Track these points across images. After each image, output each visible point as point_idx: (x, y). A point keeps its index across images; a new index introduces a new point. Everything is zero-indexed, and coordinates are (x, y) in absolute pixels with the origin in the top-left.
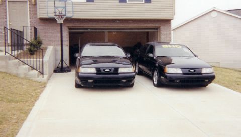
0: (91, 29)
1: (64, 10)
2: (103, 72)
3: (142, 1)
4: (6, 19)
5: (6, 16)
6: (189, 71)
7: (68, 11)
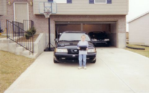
0: (70, 22)
1: (50, 9)
2: (72, 52)
3: (105, 2)
4: (13, 15)
5: (13, 13)
7: (54, 9)
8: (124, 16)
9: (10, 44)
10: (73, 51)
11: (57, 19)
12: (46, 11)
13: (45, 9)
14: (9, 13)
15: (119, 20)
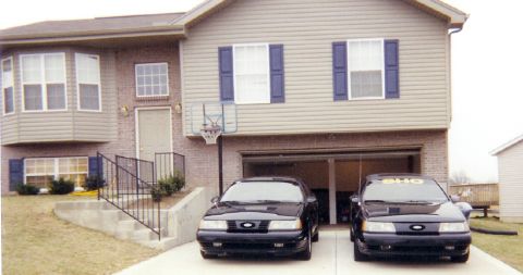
0: (284, 154)
1: (220, 121)
2: (239, 227)
3: (381, 95)
4: (134, 140)
5: (134, 135)
6: (411, 227)
7: (229, 121)
8: (440, 134)
9: (104, 212)
10: (242, 225)
11: (247, 149)
12: (209, 127)
13: (208, 122)
14: (123, 136)
15: (426, 146)
